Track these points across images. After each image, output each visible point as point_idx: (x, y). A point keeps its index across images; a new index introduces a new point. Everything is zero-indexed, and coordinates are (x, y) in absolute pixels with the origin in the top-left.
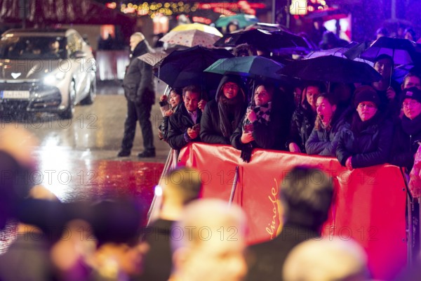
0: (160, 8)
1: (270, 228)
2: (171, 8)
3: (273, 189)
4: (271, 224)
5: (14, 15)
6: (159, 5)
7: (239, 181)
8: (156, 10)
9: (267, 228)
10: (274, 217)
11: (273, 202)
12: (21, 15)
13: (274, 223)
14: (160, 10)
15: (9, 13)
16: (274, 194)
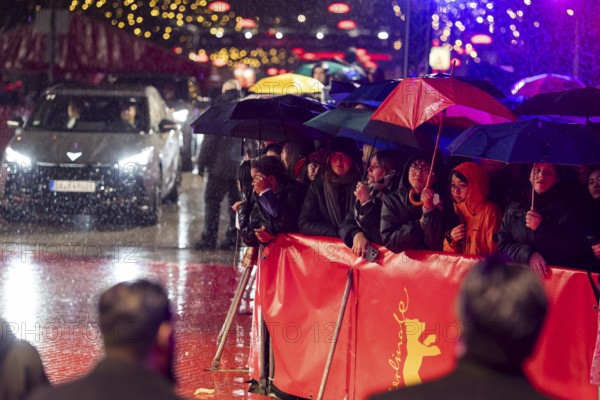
0: (243, 58)
1: (395, 361)
2: (258, 58)
3: (401, 302)
4: (396, 355)
5: (37, 59)
6: (243, 53)
7: (354, 291)
8: (238, 60)
9: (390, 361)
10: (400, 344)
11: (400, 322)
12: (47, 59)
13: (399, 353)
14: (244, 61)
15: (31, 56)
16: (403, 311)
